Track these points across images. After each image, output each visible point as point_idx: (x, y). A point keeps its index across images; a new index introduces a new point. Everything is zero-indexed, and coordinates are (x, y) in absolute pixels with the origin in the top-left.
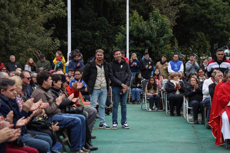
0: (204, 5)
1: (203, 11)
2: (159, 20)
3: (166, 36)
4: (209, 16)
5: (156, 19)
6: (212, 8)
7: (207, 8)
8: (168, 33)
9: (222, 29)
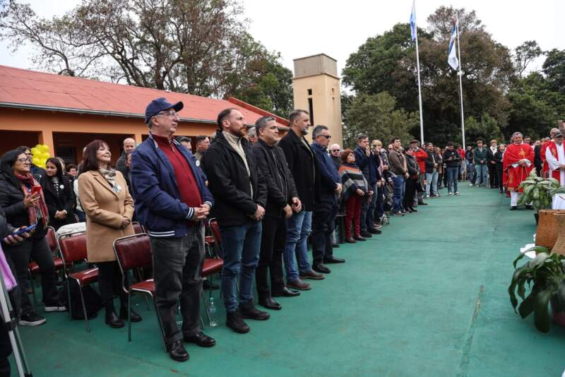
0: (530, 109)
1: (530, 113)
2: (489, 121)
3: (495, 132)
4: (534, 117)
5: (486, 121)
6: (536, 110)
7: (534, 110)
8: (495, 129)
9: (546, 125)
